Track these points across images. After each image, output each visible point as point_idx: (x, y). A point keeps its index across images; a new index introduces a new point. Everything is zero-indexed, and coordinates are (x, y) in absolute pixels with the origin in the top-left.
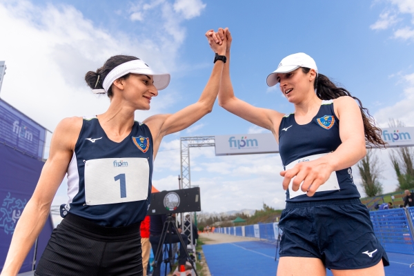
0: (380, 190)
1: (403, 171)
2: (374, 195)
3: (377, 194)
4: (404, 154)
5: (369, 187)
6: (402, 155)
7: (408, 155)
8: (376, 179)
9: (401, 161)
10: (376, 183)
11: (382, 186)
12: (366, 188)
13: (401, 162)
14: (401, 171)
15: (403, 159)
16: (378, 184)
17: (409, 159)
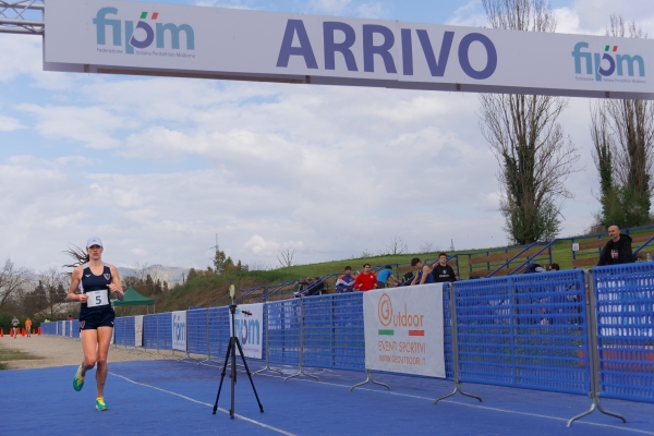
0: (551, 227)
1: (620, 178)
2: (532, 240)
3: (543, 238)
4: (630, 129)
5: (522, 216)
6: (624, 130)
7: (641, 131)
8: (546, 195)
9: (620, 148)
10: (543, 206)
11: (559, 218)
12: (513, 219)
13: (619, 150)
14: (613, 176)
15: (625, 142)
16: (550, 209)
17: (642, 143)
